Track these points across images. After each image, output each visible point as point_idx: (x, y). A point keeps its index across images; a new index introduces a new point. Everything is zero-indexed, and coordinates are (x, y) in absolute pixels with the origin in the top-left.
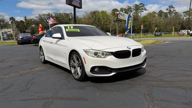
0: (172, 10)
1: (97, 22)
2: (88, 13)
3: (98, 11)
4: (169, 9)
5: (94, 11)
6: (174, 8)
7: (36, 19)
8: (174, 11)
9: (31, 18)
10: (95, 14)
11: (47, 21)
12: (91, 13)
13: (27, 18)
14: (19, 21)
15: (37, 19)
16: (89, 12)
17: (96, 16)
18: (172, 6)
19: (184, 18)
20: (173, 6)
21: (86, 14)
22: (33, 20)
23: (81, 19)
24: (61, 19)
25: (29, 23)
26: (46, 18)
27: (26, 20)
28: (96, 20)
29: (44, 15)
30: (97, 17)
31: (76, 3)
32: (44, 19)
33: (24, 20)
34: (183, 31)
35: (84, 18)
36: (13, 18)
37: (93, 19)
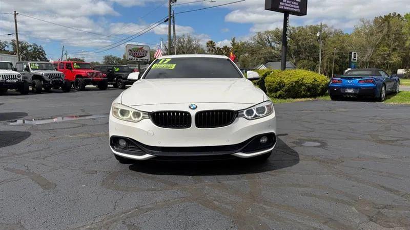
1: (391, 42)
2: (368, 22)
3: (399, 15)
5: (385, 16)
7: (250, 42)
9: (243, 42)
10: (386, 22)
11: (271, 46)
12: (376, 20)
13: (235, 42)
14: (222, 47)
15: (253, 42)
16: (372, 19)
17: (389, 26)
21: (362, 23)
22: (246, 45)
23: (349, 36)
24: (301, 38)
25: (239, 50)
26: (270, 40)
27: (233, 44)
28: (389, 37)
29: (267, 32)
30: (394, 29)
31: (289, 5)
32: (266, 40)
33: (230, 46)
35: (357, 33)
36: (212, 42)
37: (381, 35)
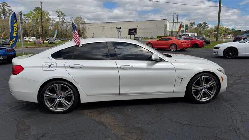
0: (7, 8)
4: (3, 7)
6: (10, 7)
8: (9, 11)
18: (5, 3)
19: (25, 22)
20: (7, 4)
34: (27, 38)
